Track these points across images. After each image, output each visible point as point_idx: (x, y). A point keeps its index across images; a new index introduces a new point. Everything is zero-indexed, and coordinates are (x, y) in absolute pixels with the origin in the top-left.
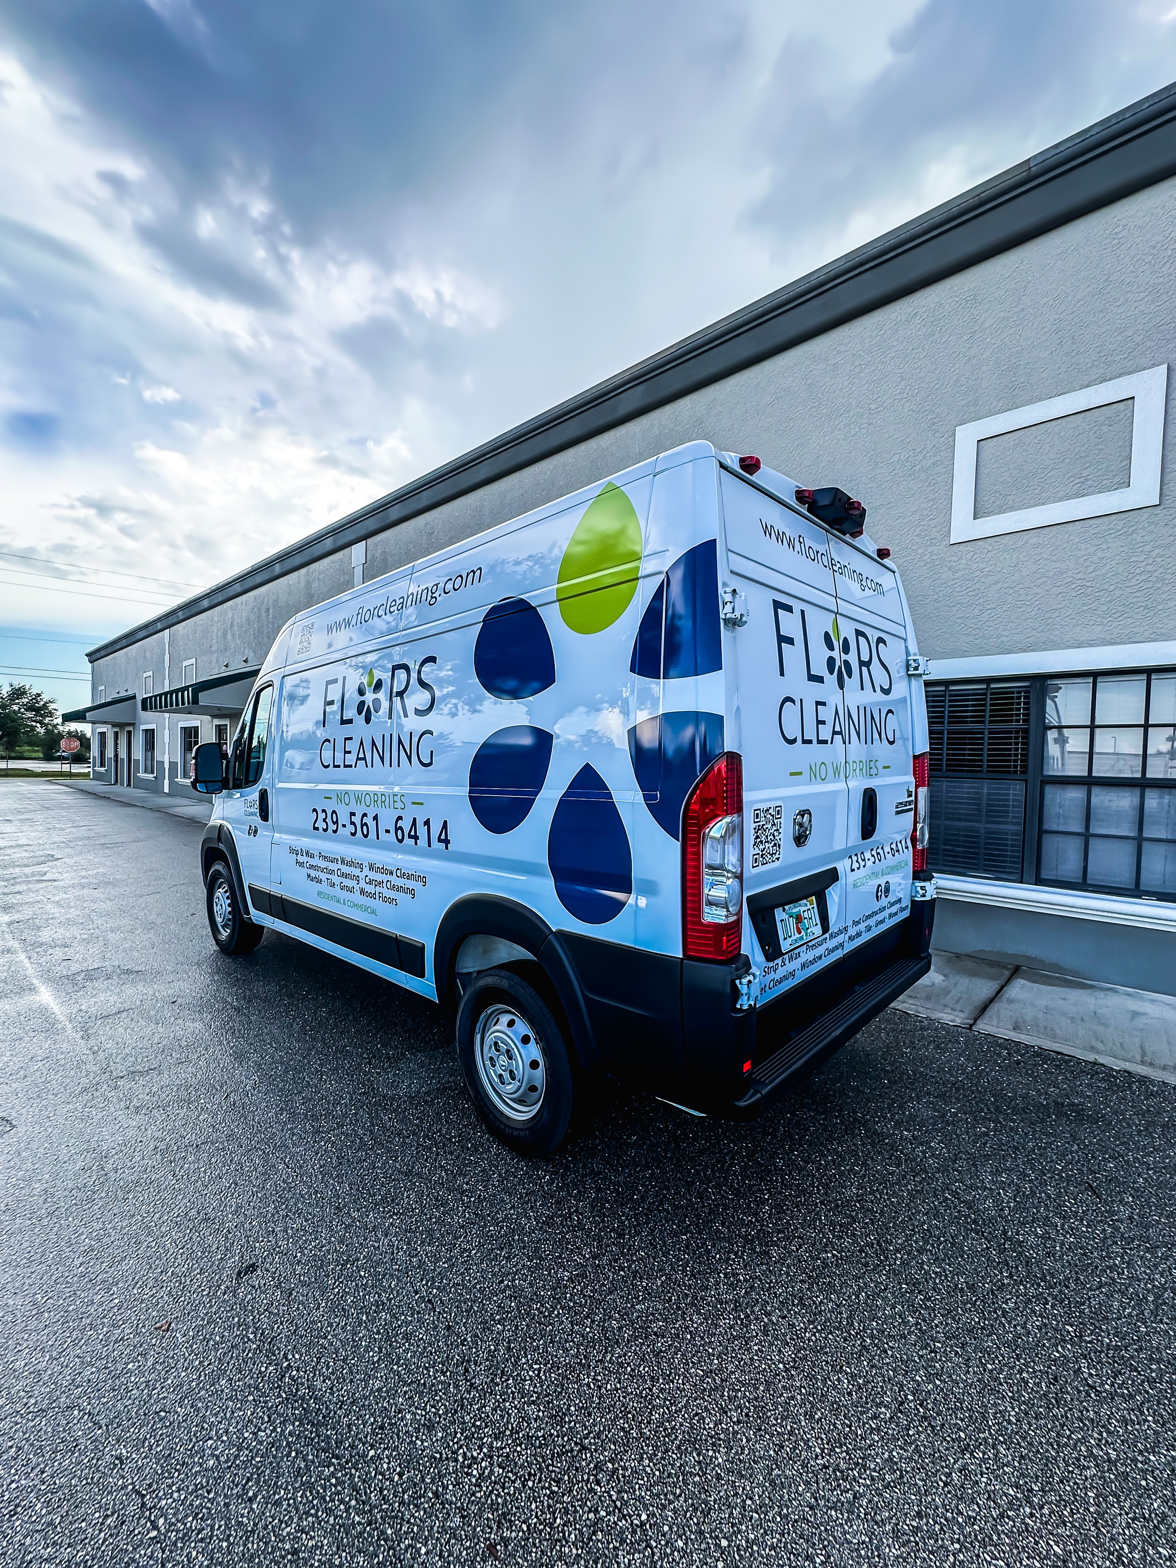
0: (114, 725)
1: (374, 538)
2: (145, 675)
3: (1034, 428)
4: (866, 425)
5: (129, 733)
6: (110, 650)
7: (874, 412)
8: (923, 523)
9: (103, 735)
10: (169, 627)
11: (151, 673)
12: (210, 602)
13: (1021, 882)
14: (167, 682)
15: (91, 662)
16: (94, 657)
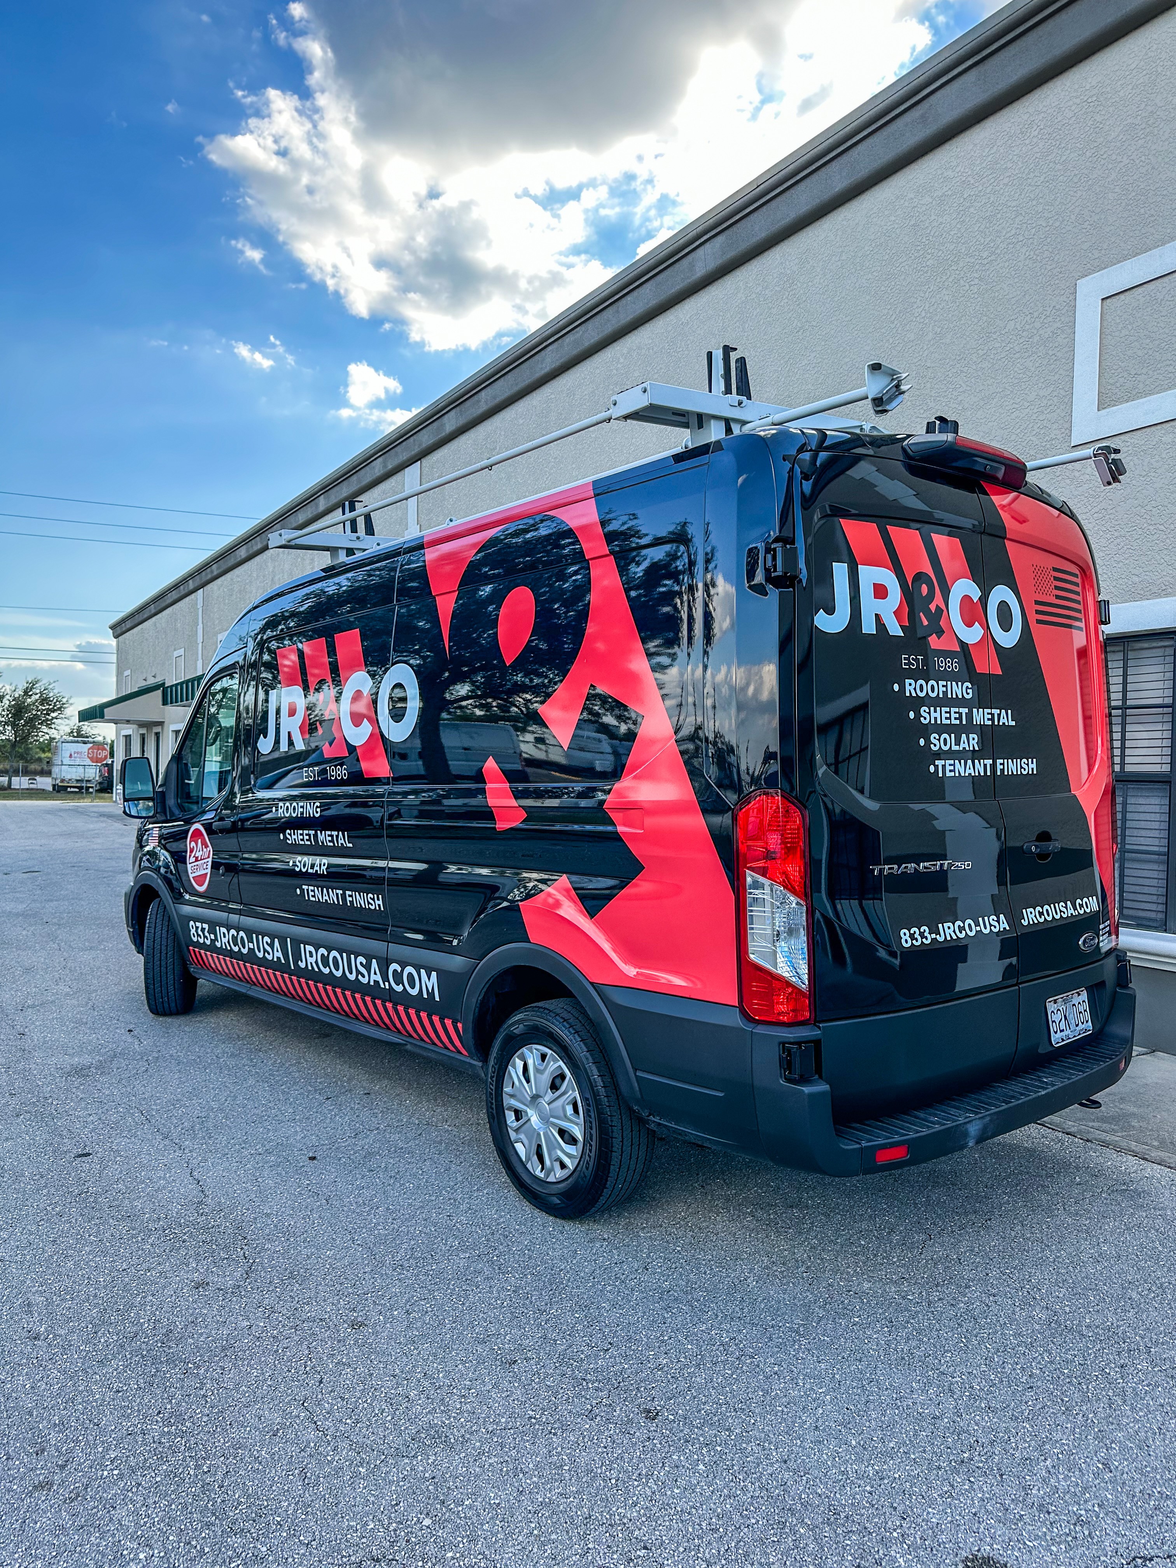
0: (142, 724)
1: (429, 457)
2: (176, 654)
3: (1166, 279)
4: (976, 281)
5: (157, 734)
6: (138, 618)
7: (986, 261)
8: (1041, 418)
9: (128, 738)
10: (202, 586)
11: (181, 652)
12: (247, 550)
13: (1165, 931)
14: (200, 663)
15: (116, 637)
16: (119, 630)
